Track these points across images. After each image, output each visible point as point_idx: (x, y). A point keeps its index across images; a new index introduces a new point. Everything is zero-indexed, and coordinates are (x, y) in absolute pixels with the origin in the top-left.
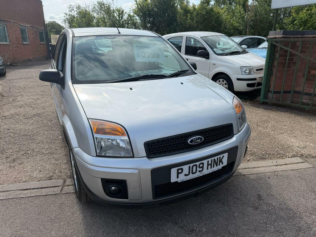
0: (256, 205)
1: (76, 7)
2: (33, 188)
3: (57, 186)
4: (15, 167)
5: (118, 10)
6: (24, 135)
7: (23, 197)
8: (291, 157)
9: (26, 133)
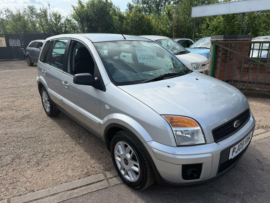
0: (261, 167)
1: (4, 10)
2: (80, 186)
3: (102, 180)
4: (44, 170)
5: (55, 15)
6: (28, 138)
7: (77, 196)
8: (257, 129)
9: (29, 136)
